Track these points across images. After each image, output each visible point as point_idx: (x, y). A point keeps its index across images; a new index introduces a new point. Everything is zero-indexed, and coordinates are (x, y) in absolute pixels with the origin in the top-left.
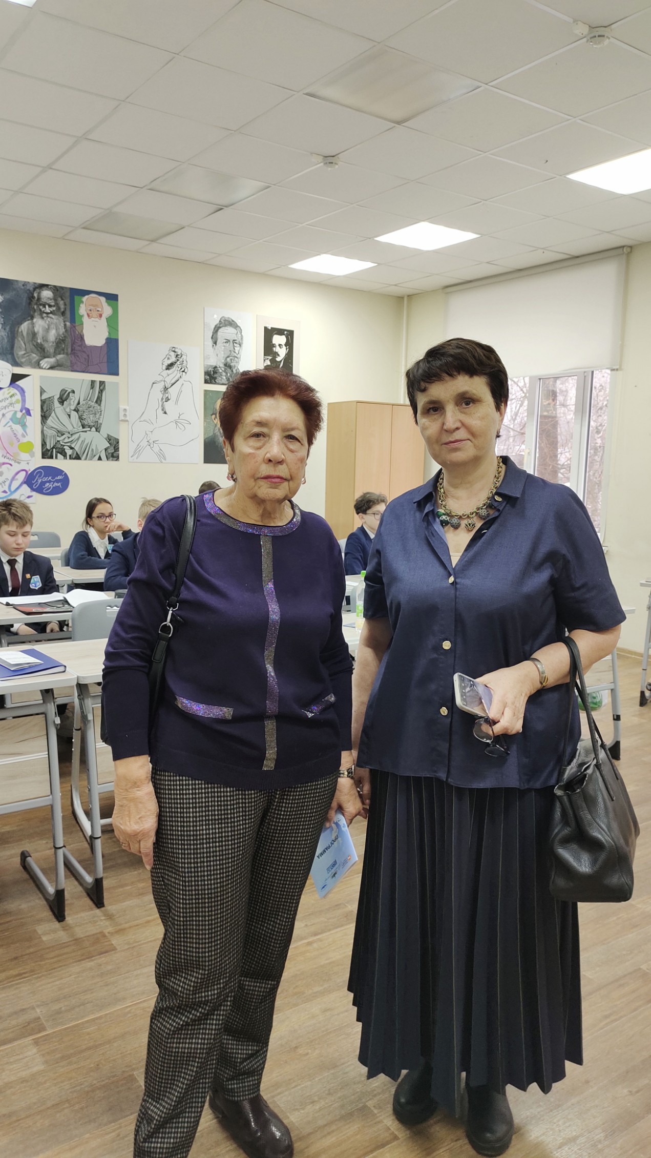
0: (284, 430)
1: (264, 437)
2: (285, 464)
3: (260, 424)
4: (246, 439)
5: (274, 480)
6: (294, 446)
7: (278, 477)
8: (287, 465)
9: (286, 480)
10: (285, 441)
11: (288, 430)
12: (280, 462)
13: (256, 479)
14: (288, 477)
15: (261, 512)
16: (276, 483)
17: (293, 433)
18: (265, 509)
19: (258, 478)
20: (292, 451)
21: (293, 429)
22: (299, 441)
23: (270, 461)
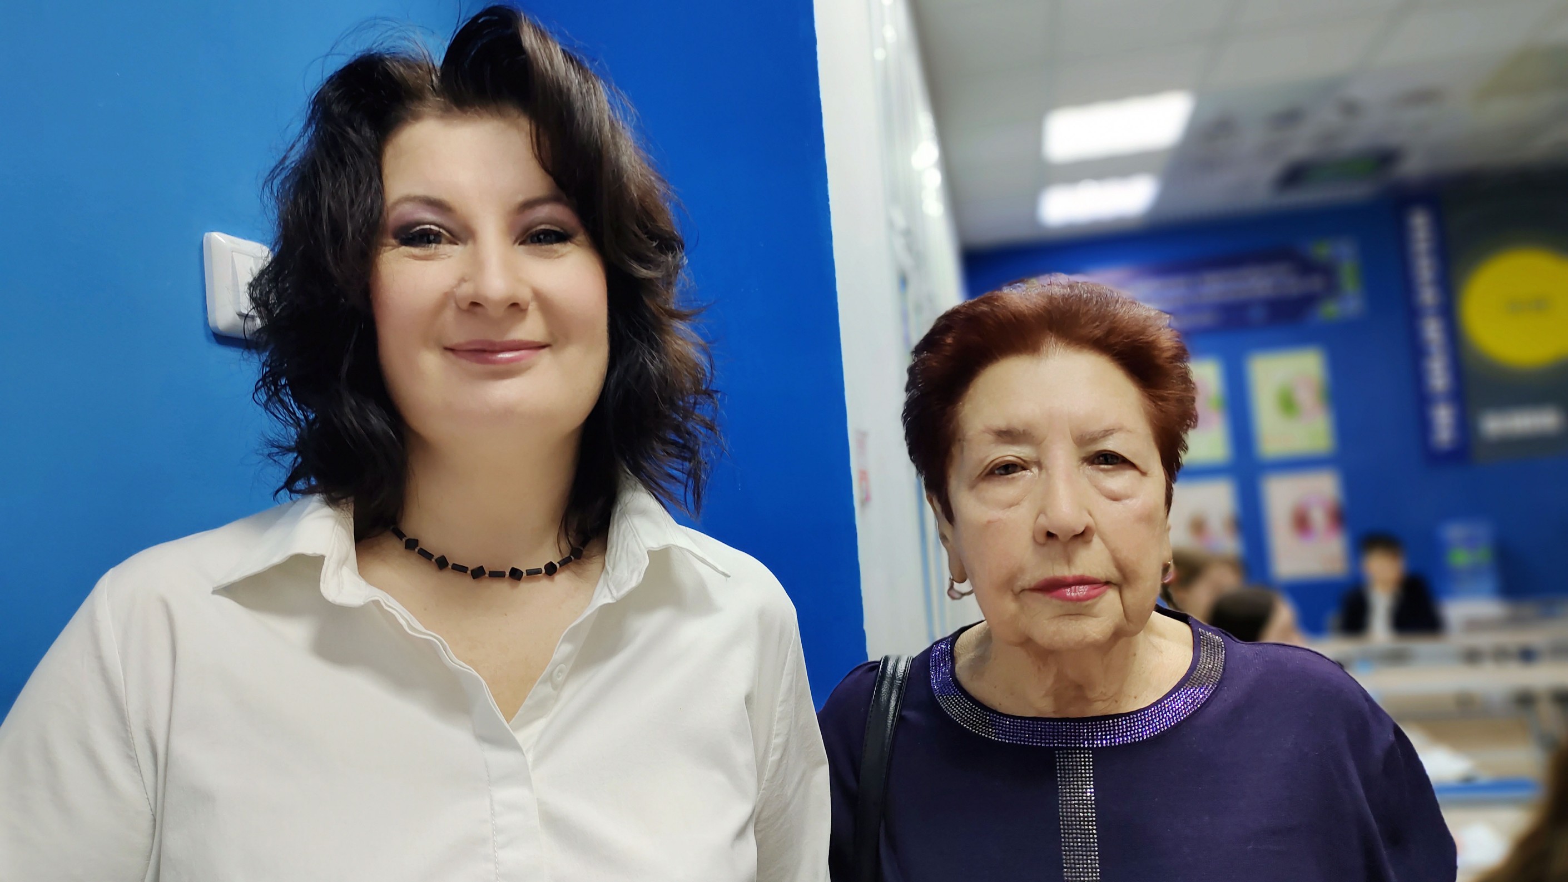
0: (1082, 440)
1: (1024, 469)
2: (1096, 540)
3: (1008, 435)
4: (972, 487)
5: (1069, 592)
6: (1119, 481)
7: (1082, 581)
8: (1103, 540)
9: (1108, 583)
10: (1089, 470)
11: (1094, 440)
12: (1083, 536)
13: (1019, 594)
14: (1112, 573)
15: (1050, 681)
16: (1079, 600)
17: (1110, 445)
18: (1060, 677)
19: (1023, 590)
20: (1115, 498)
21: (1107, 433)
22: (1133, 466)
23: (1050, 535)
